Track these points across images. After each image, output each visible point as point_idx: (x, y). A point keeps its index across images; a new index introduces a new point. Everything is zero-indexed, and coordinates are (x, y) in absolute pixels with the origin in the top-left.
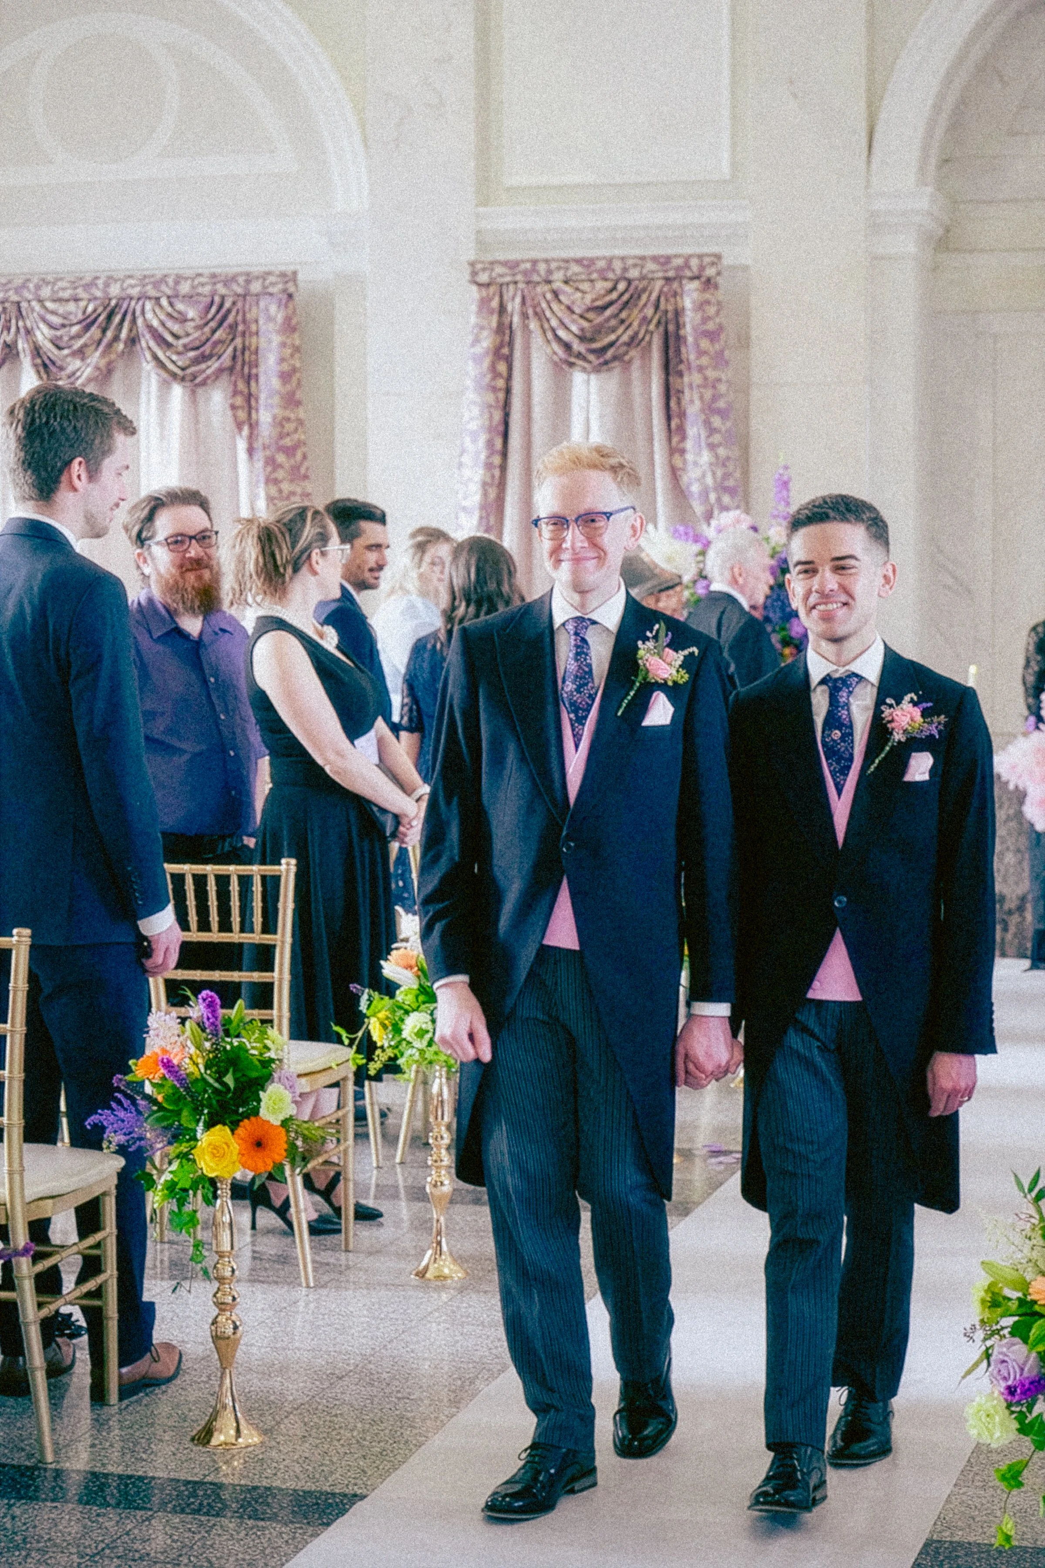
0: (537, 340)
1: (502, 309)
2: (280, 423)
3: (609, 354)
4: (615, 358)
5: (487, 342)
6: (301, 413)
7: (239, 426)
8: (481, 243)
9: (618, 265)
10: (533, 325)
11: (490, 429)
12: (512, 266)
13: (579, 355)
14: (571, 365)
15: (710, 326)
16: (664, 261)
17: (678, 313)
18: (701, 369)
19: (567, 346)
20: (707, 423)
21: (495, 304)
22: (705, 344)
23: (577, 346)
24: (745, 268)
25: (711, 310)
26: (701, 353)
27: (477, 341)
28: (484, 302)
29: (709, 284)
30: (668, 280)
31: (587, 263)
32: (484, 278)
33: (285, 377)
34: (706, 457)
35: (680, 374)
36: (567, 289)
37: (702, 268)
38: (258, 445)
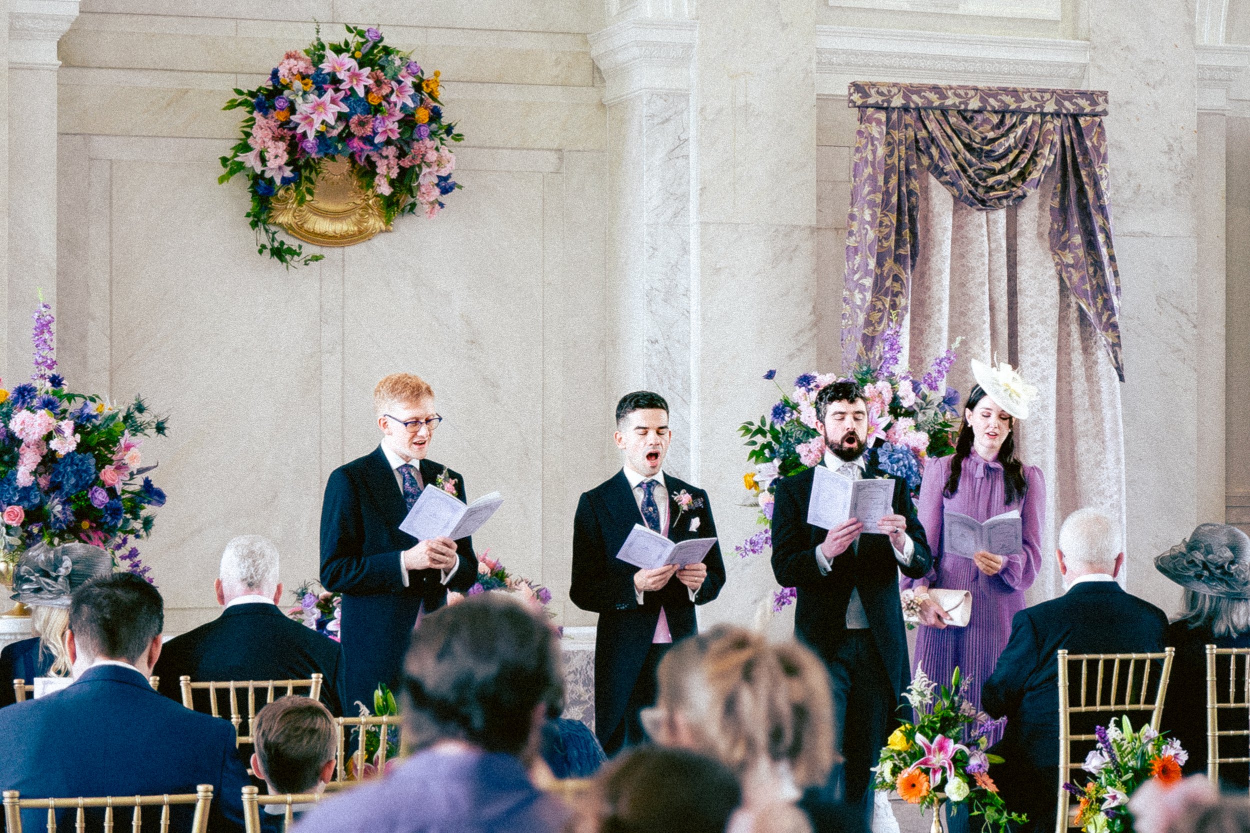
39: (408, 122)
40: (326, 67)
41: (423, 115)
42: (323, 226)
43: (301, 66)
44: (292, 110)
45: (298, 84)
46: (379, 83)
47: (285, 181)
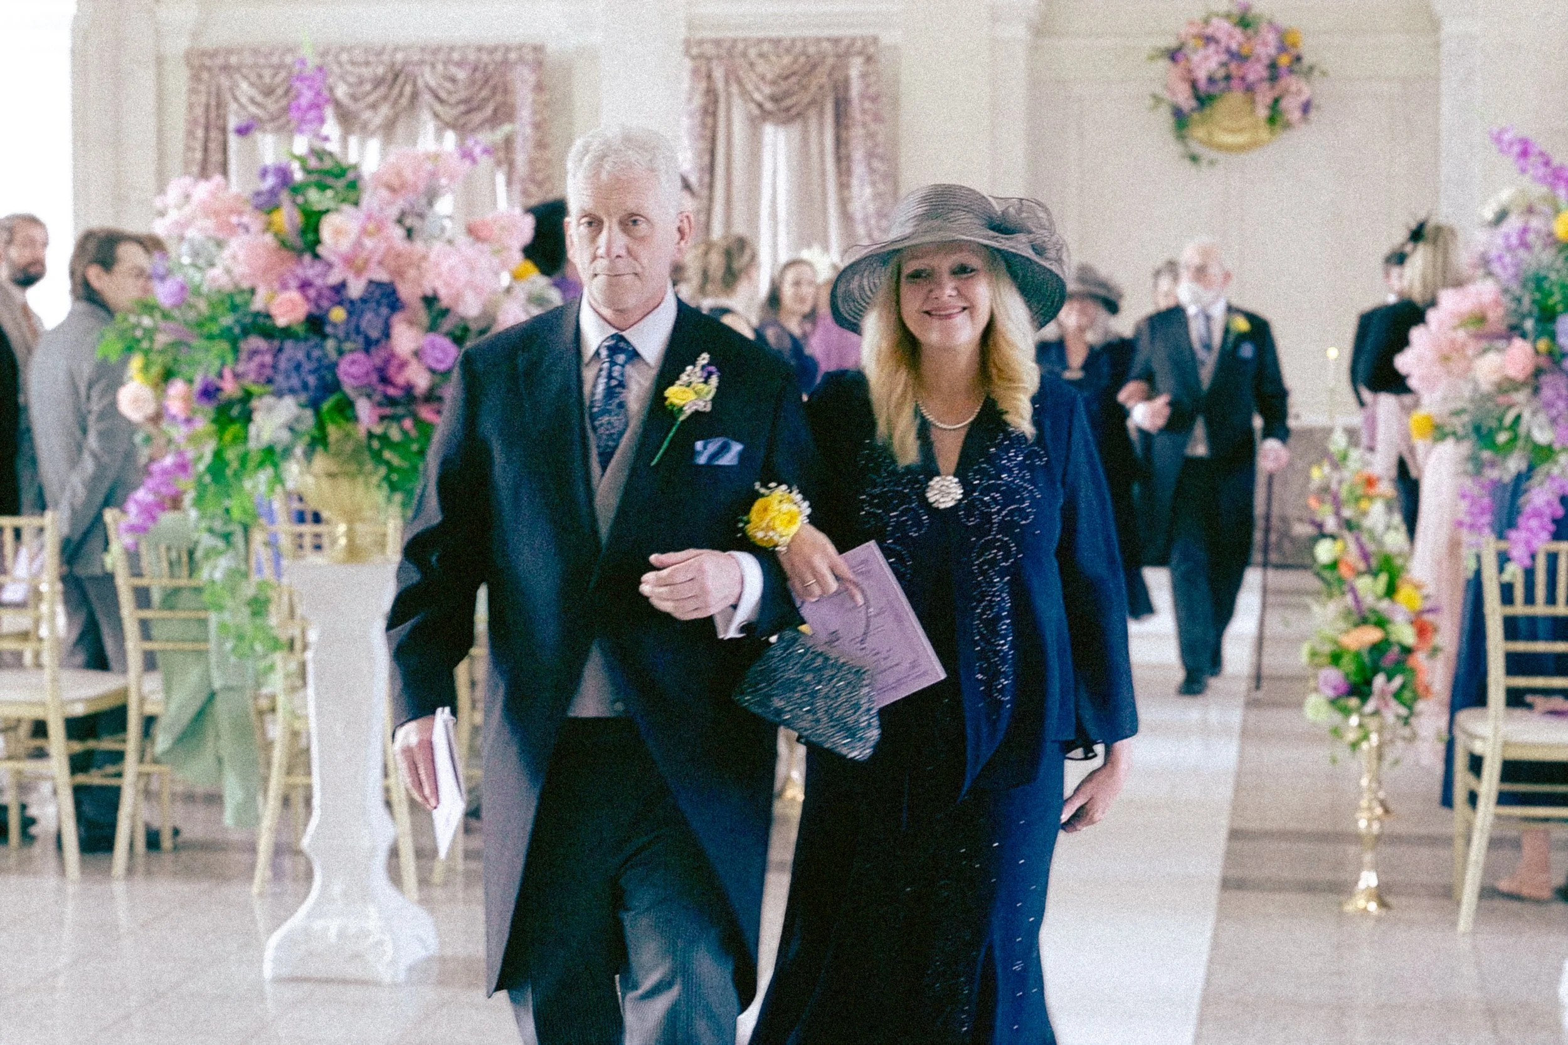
0: (737, 101)
1: (709, 77)
2: (532, 162)
3: (793, 112)
4: (799, 114)
5: (698, 101)
6: (548, 154)
7: (499, 163)
8: (690, 26)
9: (799, 44)
10: (734, 89)
11: (702, 169)
12: (718, 43)
13: (770, 113)
14: (764, 119)
15: (872, 91)
16: (836, 41)
17: (847, 81)
18: (864, 125)
19: (760, 106)
20: (869, 165)
21: (704, 69)
22: (867, 105)
23: (769, 106)
24: (896, 47)
25: (873, 79)
26: (864, 112)
27: (690, 100)
28: (695, 72)
29: (869, 59)
30: (838, 56)
31: (776, 42)
32: (695, 51)
33: (537, 126)
34: (868, 191)
35: (847, 127)
36: (761, 61)
37: (865, 46)
38: (515, 178)
39: (1273, 66)
40: (1209, 31)
41: (1284, 60)
42: (1228, 139)
43: (1194, 30)
44: (1188, 60)
45: (1192, 43)
46: (1249, 39)
47: (1193, 110)
